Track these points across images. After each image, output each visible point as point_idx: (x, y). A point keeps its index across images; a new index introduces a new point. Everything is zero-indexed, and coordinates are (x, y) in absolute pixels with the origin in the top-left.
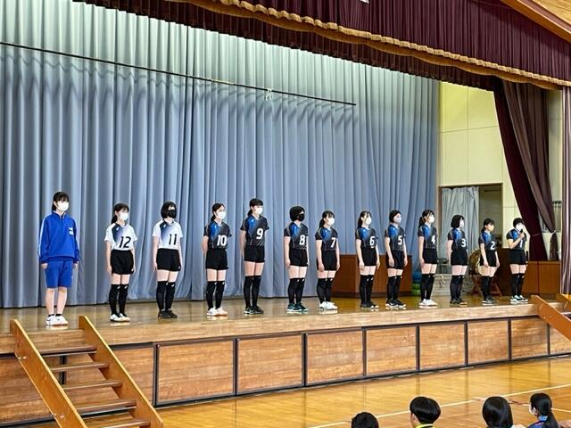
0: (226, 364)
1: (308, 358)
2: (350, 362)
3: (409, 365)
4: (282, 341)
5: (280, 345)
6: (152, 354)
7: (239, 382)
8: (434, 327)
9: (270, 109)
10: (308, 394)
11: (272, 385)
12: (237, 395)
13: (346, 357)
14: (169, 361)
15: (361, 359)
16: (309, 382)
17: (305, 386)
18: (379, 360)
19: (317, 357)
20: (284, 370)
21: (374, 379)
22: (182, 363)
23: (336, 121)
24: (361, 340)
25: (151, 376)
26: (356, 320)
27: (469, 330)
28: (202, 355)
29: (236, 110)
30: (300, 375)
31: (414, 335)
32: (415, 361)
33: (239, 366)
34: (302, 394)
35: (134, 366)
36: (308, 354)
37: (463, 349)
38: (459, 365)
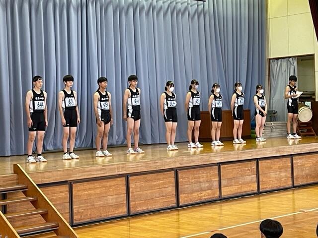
0: (121, 194)
1: (180, 187)
2: (209, 188)
3: (252, 188)
4: (161, 176)
5: (159, 179)
6: (68, 189)
7: (131, 206)
8: (269, 161)
9: (143, 7)
10: (181, 212)
11: (154, 208)
12: (131, 215)
13: (207, 185)
14: (80, 193)
15: (218, 186)
16: (181, 204)
17: (178, 207)
18: (230, 186)
19: (186, 186)
20: (163, 196)
21: (227, 199)
22: (90, 195)
23: (191, 14)
24: (217, 172)
25: (68, 205)
26: (213, 158)
27: (294, 162)
28: (104, 189)
29: (118, 9)
30: (174, 199)
31: (254, 167)
32: (256, 185)
33: (131, 195)
34: (176, 213)
35: (55, 199)
36: (180, 184)
37: (290, 175)
38: (287, 186)
